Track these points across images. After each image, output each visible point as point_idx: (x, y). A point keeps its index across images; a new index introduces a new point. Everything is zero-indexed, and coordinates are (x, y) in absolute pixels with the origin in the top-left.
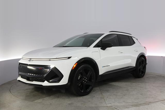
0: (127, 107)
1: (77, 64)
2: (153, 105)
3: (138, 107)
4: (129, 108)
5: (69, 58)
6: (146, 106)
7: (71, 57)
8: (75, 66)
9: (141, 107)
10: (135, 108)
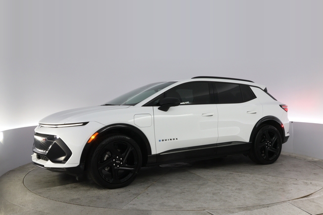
0: (229, 212)
1: (97, 134)
2: (275, 207)
3: (249, 211)
4: (233, 212)
5: (85, 124)
6: (264, 210)
7: (88, 122)
8: (93, 137)
9: (256, 211)
10: (244, 212)
